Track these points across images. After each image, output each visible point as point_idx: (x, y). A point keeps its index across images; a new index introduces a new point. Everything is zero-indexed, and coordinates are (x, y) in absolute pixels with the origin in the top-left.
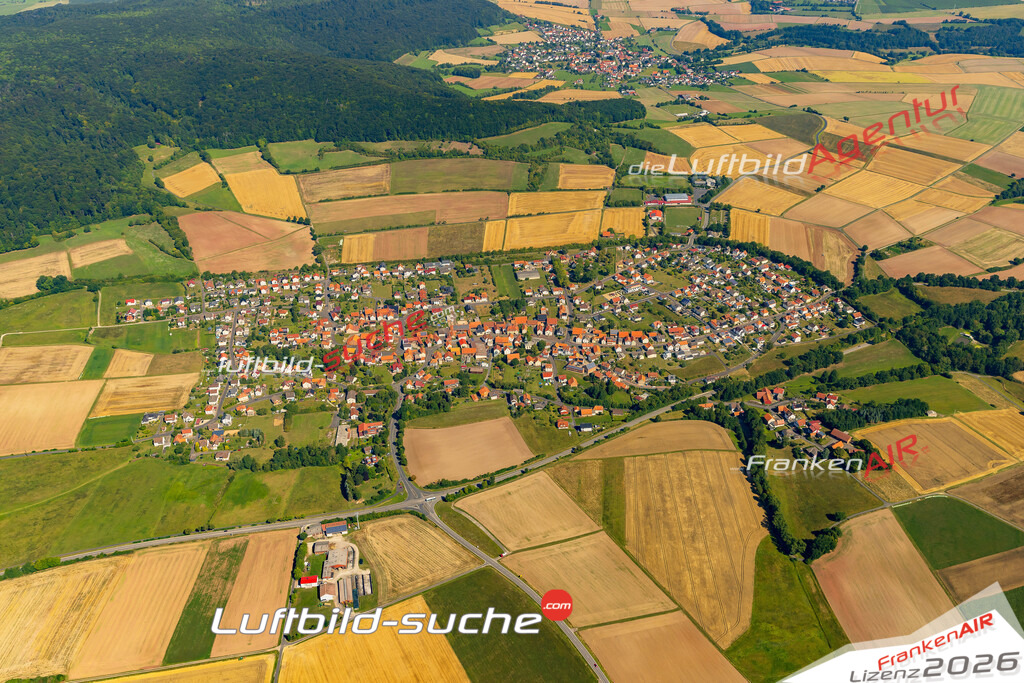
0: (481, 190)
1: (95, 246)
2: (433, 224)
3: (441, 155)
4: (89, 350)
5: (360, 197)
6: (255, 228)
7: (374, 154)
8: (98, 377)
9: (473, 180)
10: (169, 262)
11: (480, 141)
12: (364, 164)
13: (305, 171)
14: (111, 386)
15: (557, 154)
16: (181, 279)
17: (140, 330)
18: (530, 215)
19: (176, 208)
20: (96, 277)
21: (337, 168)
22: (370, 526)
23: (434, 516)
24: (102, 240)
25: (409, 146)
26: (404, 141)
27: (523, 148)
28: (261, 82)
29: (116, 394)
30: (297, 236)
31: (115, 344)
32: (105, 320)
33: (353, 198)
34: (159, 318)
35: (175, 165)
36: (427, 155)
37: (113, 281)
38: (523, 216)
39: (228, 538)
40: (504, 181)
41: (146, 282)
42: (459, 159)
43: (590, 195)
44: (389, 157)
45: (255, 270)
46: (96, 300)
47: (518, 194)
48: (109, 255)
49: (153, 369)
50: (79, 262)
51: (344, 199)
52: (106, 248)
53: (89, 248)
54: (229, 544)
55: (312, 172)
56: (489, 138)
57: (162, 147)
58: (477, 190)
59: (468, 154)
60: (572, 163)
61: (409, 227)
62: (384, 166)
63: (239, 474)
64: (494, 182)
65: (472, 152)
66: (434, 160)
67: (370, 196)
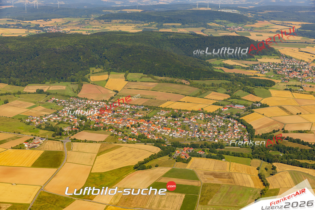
0: (178, 94)
1: (58, 86)
2: (152, 99)
3: (176, 83)
4: (34, 104)
5: (140, 89)
6: (102, 91)
7: (156, 79)
8: (29, 109)
9: (179, 91)
10: (72, 93)
11: (191, 81)
12: (151, 82)
13: (132, 81)
14: (30, 111)
15: (215, 89)
16: (70, 97)
17: (49, 104)
18: (184, 102)
19: (87, 82)
20: (51, 92)
21: (142, 82)
22: (50, 141)
23: (65, 143)
24: (61, 86)
25: (168, 79)
26: (168, 78)
27: (204, 85)
28: (139, 55)
29: (30, 112)
30: (111, 95)
31: (41, 105)
32: (44, 101)
33: (138, 89)
34: (56, 102)
35: (98, 74)
36: (172, 82)
37: (54, 94)
38: (182, 102)
39: (21, 135)
40: (189, 93)
41: (61, 96)
42: (181, 85)
43: (211, 101)
44: (160, 81)
45: (90, 99)
46: (46, 97)
47: (188, 97)
48: (59, 89)
49: (43, 111)
50: (51, 89)
51: (135, 89)
52: (60, 87)
53: (56, 86)
54: (20, 136)
55: (134, 81)
56: (195, 81)
57: (100, 69)
58: (177, 93)
59: (184, 84)
60: (218, 92)
61: (144, 98)
62: (156, 83)
63: (37, 129)
64: (185, 93)
65: (186, 83)
66: (173, 84)
67: (143, 90)
